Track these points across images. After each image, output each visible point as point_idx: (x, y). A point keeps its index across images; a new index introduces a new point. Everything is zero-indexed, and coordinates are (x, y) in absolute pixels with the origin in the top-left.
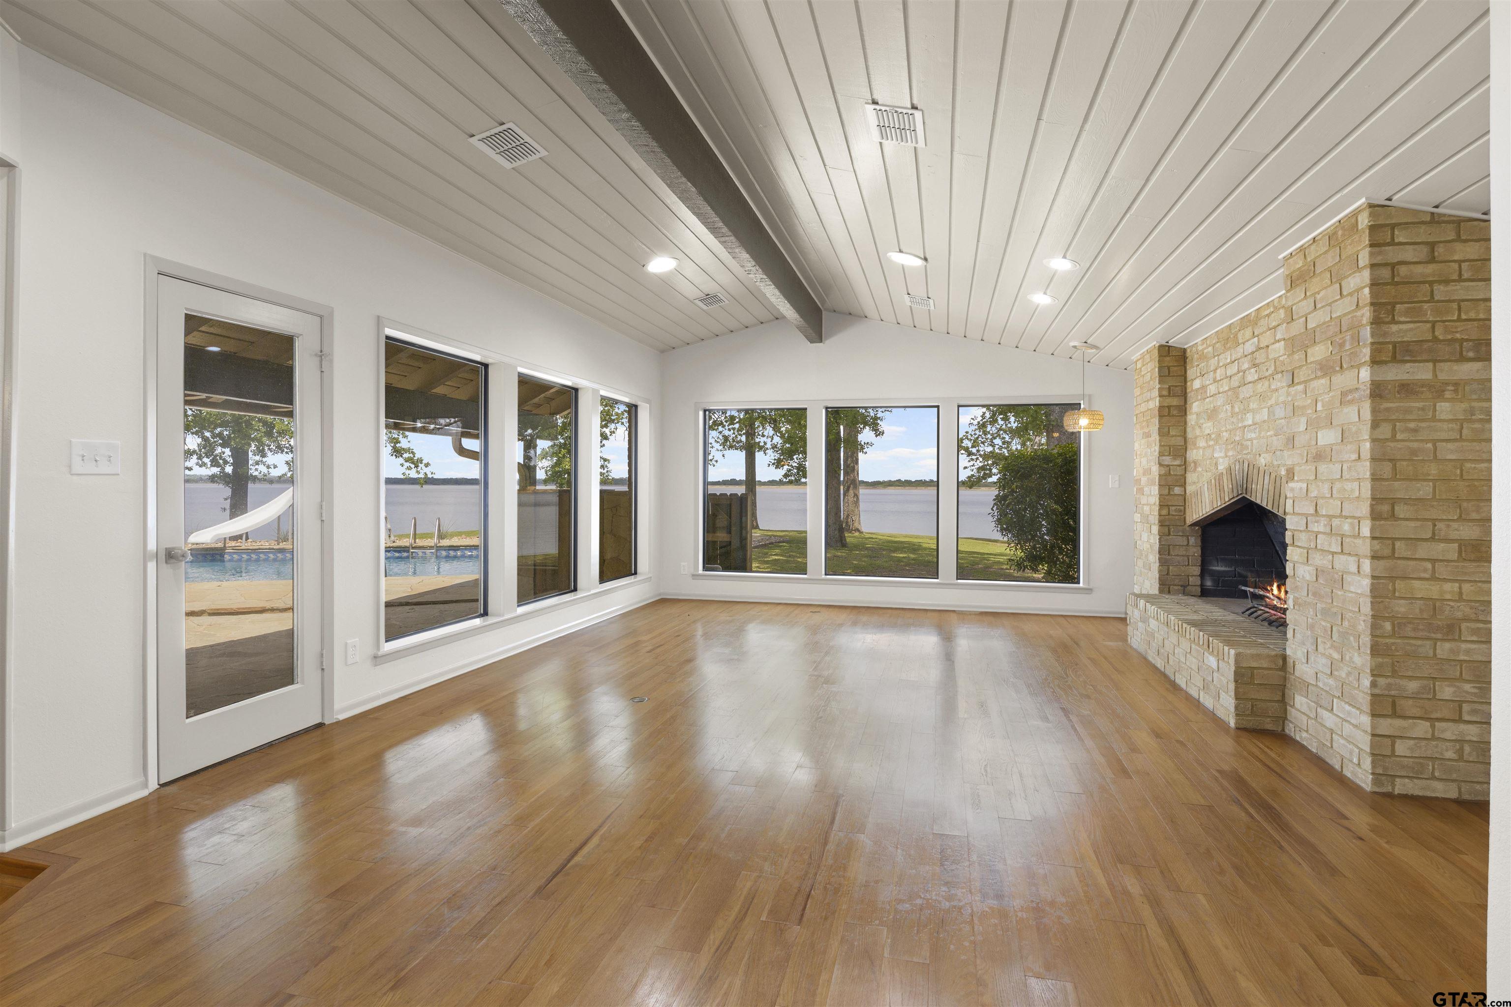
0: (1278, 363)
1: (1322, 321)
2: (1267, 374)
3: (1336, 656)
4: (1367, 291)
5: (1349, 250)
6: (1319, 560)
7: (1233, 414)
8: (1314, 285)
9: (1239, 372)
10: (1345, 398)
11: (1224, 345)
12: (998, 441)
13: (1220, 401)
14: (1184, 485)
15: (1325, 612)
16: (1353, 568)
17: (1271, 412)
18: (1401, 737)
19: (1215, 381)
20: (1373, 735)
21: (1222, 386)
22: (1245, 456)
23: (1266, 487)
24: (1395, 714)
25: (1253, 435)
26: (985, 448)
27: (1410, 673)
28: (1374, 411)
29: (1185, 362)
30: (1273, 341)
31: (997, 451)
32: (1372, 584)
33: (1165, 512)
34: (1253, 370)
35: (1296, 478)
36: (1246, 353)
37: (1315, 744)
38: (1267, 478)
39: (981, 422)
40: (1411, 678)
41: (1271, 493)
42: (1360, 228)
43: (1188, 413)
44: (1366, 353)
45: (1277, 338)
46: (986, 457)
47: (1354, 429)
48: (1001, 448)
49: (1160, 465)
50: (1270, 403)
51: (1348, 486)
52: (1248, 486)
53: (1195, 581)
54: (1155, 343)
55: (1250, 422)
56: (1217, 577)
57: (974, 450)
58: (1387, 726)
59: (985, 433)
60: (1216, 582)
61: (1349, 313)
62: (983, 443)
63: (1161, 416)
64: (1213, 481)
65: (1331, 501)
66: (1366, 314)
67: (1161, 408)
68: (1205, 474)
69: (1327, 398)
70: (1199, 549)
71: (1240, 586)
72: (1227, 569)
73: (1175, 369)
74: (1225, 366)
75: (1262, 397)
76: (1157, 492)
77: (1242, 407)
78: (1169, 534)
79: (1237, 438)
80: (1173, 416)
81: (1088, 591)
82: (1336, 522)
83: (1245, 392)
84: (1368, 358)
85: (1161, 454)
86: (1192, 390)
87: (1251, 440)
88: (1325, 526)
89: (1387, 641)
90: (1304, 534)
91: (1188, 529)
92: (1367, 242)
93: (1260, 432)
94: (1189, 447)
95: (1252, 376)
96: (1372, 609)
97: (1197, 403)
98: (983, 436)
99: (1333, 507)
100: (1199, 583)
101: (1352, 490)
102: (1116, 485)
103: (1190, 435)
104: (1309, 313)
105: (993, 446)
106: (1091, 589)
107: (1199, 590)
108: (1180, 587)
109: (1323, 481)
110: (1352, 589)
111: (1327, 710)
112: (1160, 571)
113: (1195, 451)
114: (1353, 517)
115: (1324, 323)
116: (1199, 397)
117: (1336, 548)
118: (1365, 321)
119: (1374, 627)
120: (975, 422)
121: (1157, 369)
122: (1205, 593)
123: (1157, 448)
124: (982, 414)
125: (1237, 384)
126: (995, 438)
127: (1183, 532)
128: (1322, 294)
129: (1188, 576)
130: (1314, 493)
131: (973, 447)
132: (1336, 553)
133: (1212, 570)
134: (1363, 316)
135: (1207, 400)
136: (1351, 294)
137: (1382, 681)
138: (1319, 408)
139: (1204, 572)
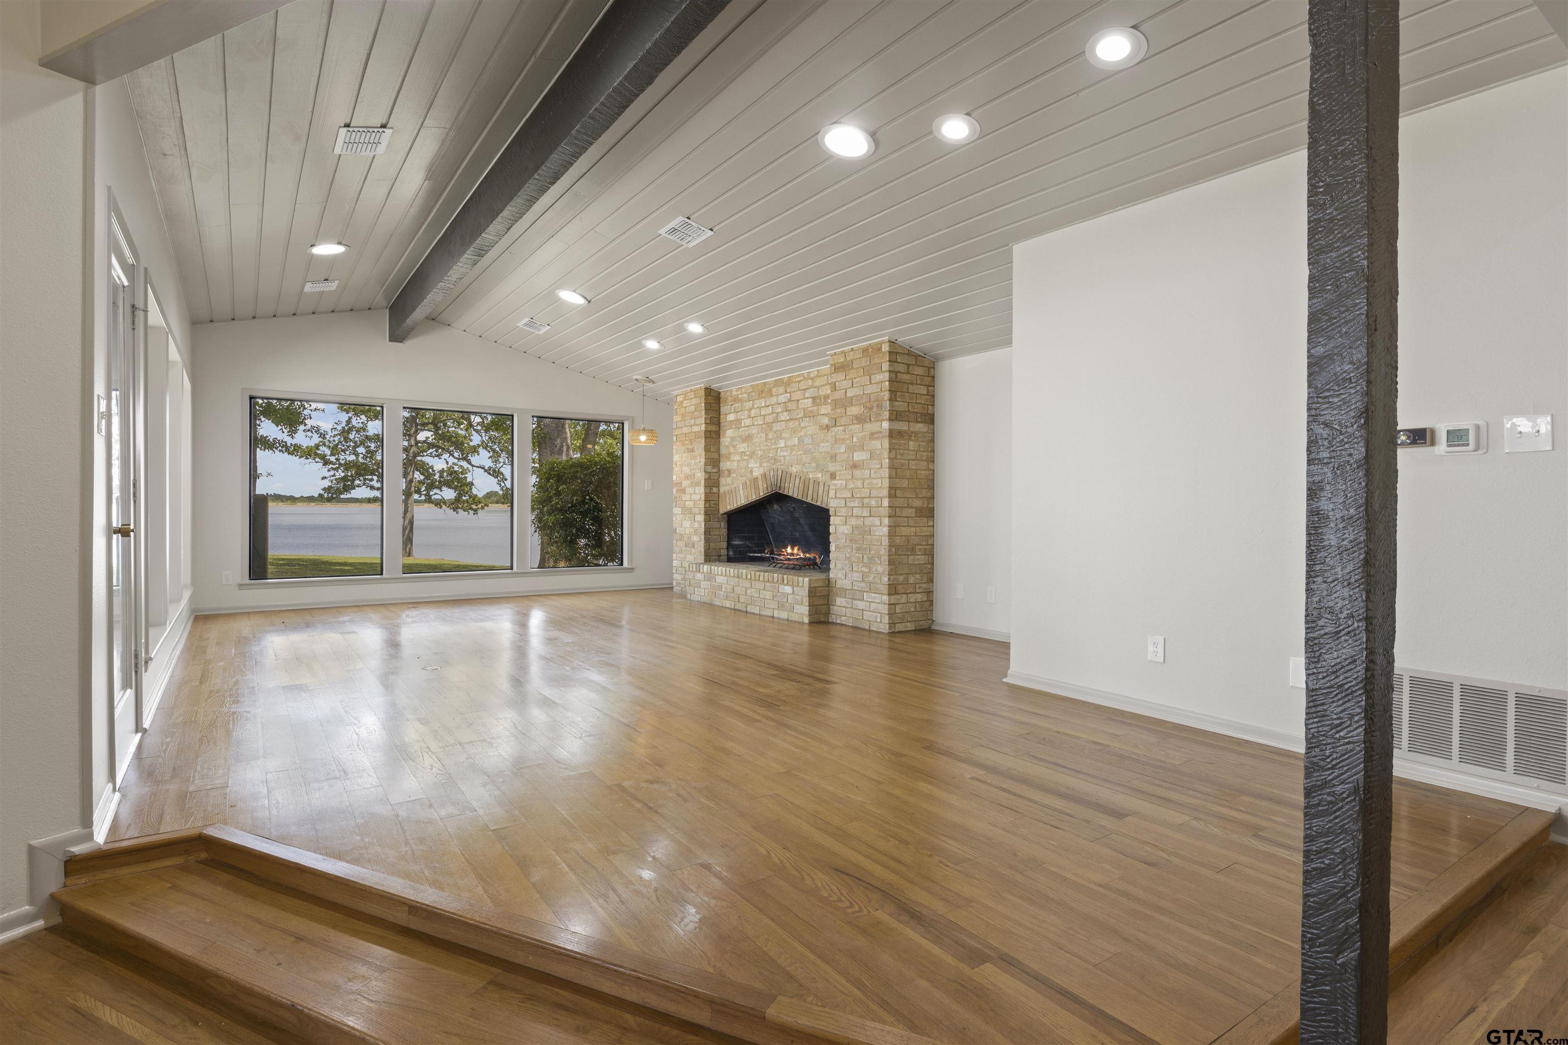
0: (806, 411)
1: (858, 394)
2: (797, 417)
3: (866, 570)
4: (887, 383)
5: (877, 361)
6: (853, 521)
7: (767, 439)
8: (852, 374)
9: (772, 413)
10: (873, 435)
11: (759, 394)
12: (361, 450)
13: (754, 431)
14: (718, 487)
15: (858, 549)
16: (878, 523)
17: (801, 440)
18: (898, 604)
19: (749, 417)
20: (889, 604)
21: (756, 420)
22: (779, 467)
23: (797, 485)
24: (896, 593)
25: (785, 454)
26: (347, 457)
27: (900, 572)
28: (890, 444)
29: (719, 401)
30: (802, 398)
31: (361, 460)
32: (889, 530)
33: (707, 505)
34: (785, 413)
35: (837, 478)
36: (779, 402)
37: (851, 621)
38: (797, 481)
39: (346, 428)
40: (901, 574)
41: (801, 489)
42: (883, 351)
43: (721, 437)
44: (886, 415)
45: (806, 396)
46: (347, 466)
47: (878, 452)
48: (365, 457)
49: (705, 472)
50: (800, 434)
51: (875, 481)
52: (782, 485)
53: (724, 552)
54: (702, 385)
55: (783, 445)
56: (736, 548)
57: (333, 459)
58: (894, 599)
59: (346, 439)
60: (735, 552)
61: (876, 393)
62: (344, 451)
63: (706, 438)
64: (748, 483)
65: (863, 490)
66: (887, 395)
67: (706, 431)
68: (740, 478)
69: (860, 435)
70: (726, 530)
71: (748, 554)
72: (741, 543)
73: (714, 405)
74: (760, 408)
75: (794, 431)
76: (703, 491)
77: (775, 436)
78: (710, 521)
79: (771, 455)
80: (713, 438)
81: (631, 570)
82: (866, 501)
83: (777, 427)
84: (887, 417)
85: (706, 464)
86: (726, 421)
87: (784, 457)
88: (859, 503)
89: (894, 557)
90: (843, 509)
91: (720, 516)
92: (888, 359)
93: (791, 452)
94: (722, 459)
95: (785, 416)
96: (889, 542)
97: (731, 430)
98: (343, 443)
99: (865, 493)
100: (726, 553)
101: (877, 484)
102: (650, 487)
103: (723, 451)
104: (849, 388)
105: (357, 455)
106: (633, 569)
107: (726, 558)
108: (716, 557)
109: (857, 479)
110: (877, 534)
111: (859, 600)
112: (705, 546)
113: (728, 463)
114: (878, 497)
115: (859, 395)
116: (734, 427)
117: (866, 513)
118: (886, 398)
119: (890, 550)
120: (339, 428)
121: (703, 404)
122: (730, 560)
123: (703, 460)
124: (347, 419)
125: (771, 421)
126: (358, 447)
127: (718, 519)
128: (858, 379)
129: (720, 549)
130: (851, 486)
131: (332, 455)
132: (866, 517)
133: (733, 544)
134: (884, 395)
135: (742, 429)
136: (877, 383)
137: (892, 577)
138: (855, 440)
139: (729, 546)
